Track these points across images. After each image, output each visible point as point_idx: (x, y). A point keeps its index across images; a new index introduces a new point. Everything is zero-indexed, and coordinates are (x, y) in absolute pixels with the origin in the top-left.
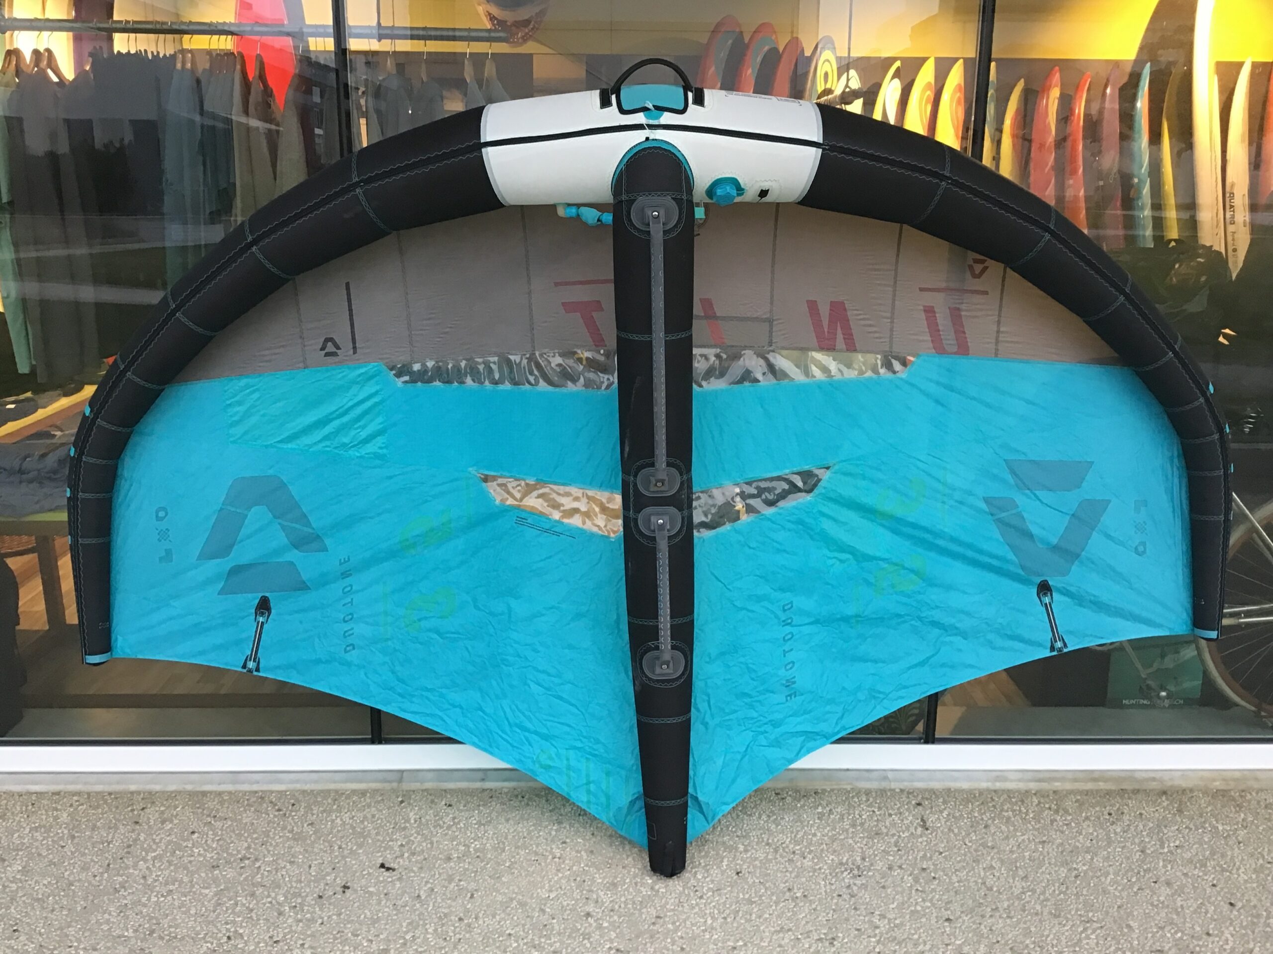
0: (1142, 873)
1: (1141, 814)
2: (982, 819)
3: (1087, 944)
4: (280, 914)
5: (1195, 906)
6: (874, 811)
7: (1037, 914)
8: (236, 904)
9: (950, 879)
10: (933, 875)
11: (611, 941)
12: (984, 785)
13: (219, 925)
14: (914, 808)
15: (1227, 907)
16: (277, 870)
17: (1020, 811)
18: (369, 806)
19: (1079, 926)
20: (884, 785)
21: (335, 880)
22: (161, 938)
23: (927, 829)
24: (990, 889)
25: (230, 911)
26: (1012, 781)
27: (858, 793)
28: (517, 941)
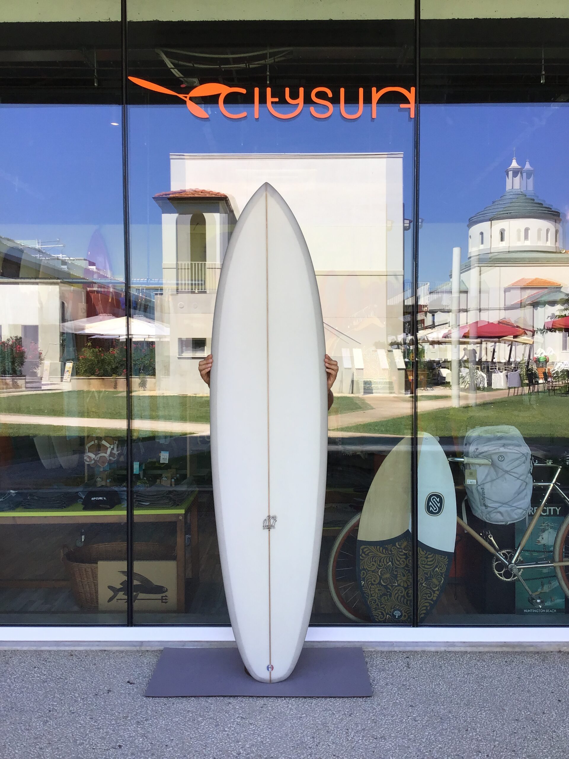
0: (516, 687)
1: (522, 662)
2: (439, 664)
3: (481, 716)
4: (76, 701)
5: (540, 701)
6: (383, 661)
7: (457, 704)
8: (54, 697)
9: (416, 689)
10: (408, 687)
11: (240, 714)
12: (443, 649)
13: (45, 706)
14: (405, 659)
15: (557, 701)
16: (76, 683)
17: (460, 660)
18: (124, 657)
19: (478, 709)
20: (391, 649)
21: (104, 688)
22: (16, 711)
23: (409, 668)
24: (437, 694)
25: (51, 700)
26: (457, 646)
27: (377, 652)
28: (192, 714)
